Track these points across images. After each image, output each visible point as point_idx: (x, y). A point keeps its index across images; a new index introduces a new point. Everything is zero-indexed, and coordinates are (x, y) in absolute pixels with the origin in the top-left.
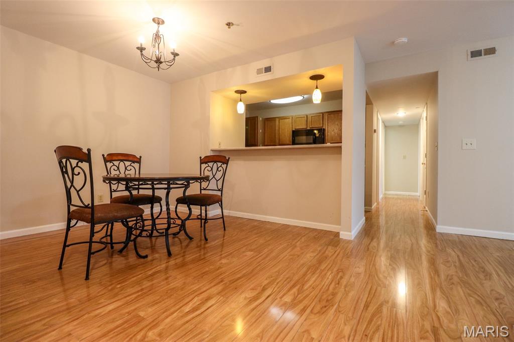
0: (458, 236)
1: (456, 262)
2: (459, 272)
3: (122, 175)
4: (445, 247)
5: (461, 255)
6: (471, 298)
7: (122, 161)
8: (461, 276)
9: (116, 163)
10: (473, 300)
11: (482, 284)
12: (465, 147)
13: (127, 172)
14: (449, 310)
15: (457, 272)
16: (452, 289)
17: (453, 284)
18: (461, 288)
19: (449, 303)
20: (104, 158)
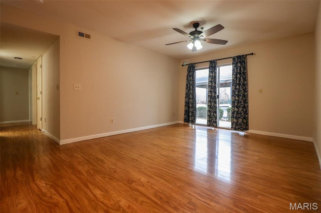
0: (74, 144)
1: (84, 161)
2: (90, 166)
4: (72, 153)
5: (83, 155)
6: (106, 178)
8: (92, 168)
10: (107, 179)
11: (104, 167)
12: (75, 89)
14: (103, 193)
15: (89, 167)
16: (94, 179)
17: (92, 175)
18: (98, 175)
19: (100, 189)
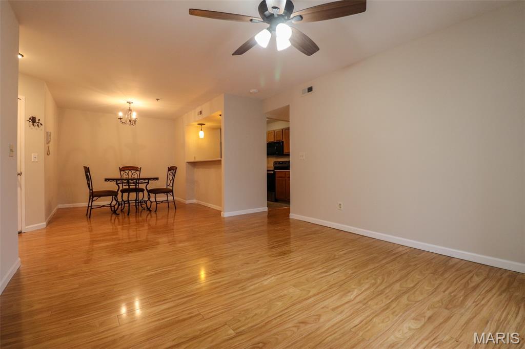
3: (130, 177)
7: (130, 170)
9: (126, 171)
13: (133, 176)
20: (120, 169)
